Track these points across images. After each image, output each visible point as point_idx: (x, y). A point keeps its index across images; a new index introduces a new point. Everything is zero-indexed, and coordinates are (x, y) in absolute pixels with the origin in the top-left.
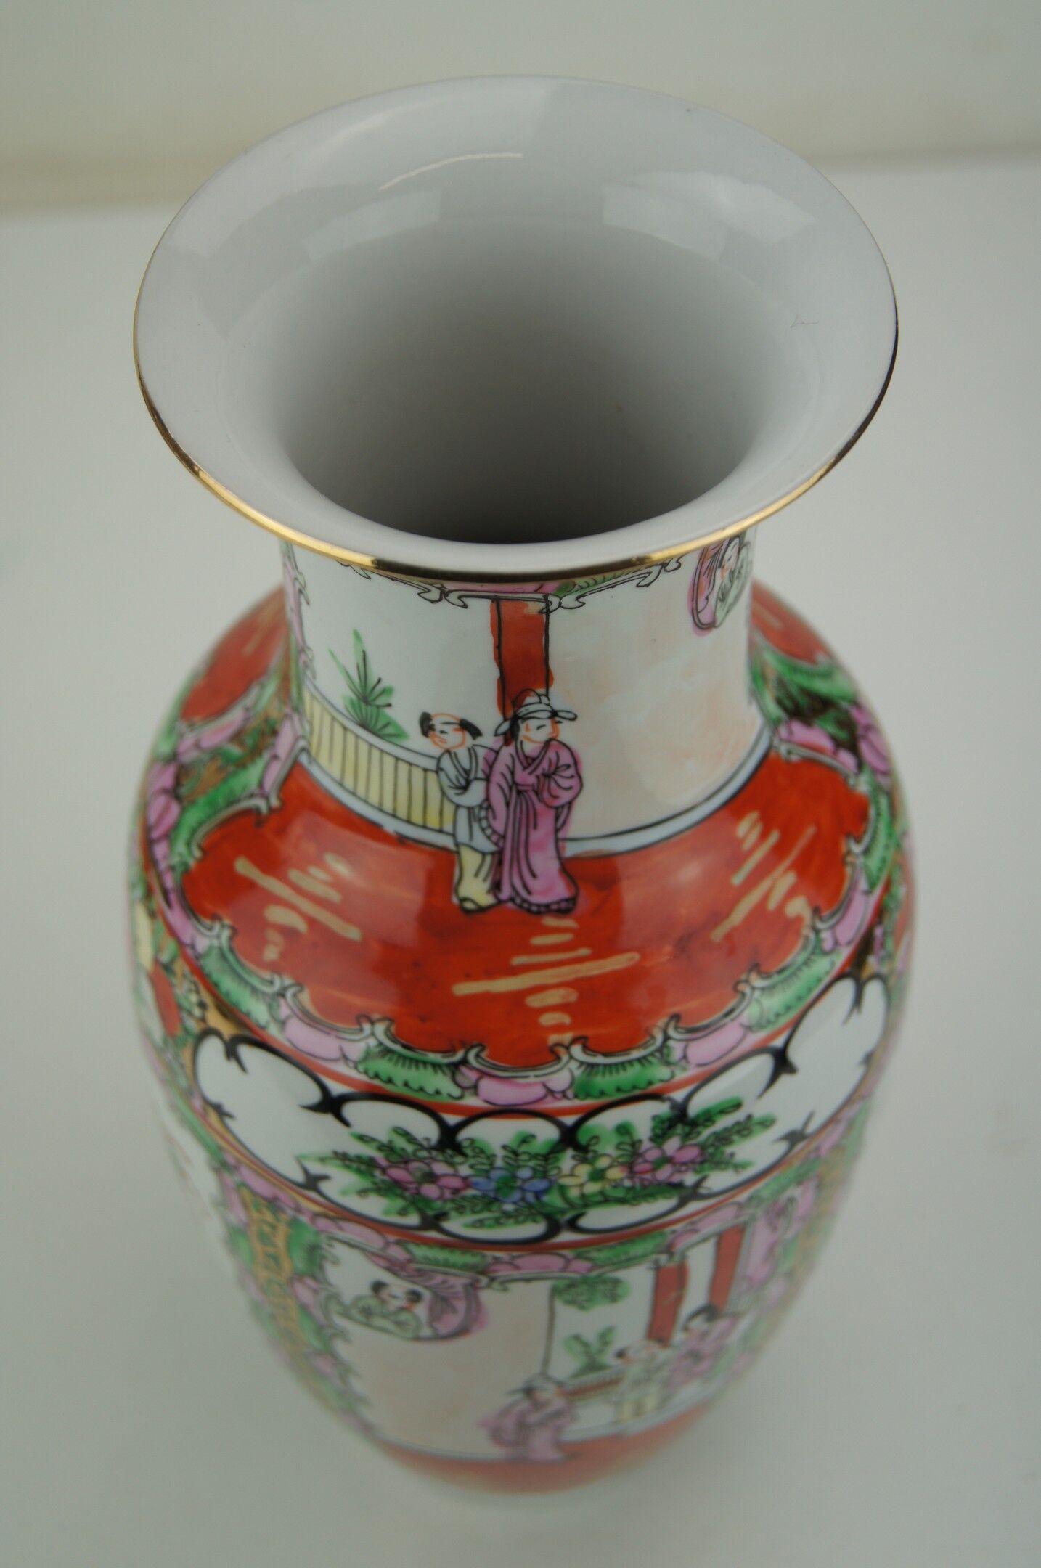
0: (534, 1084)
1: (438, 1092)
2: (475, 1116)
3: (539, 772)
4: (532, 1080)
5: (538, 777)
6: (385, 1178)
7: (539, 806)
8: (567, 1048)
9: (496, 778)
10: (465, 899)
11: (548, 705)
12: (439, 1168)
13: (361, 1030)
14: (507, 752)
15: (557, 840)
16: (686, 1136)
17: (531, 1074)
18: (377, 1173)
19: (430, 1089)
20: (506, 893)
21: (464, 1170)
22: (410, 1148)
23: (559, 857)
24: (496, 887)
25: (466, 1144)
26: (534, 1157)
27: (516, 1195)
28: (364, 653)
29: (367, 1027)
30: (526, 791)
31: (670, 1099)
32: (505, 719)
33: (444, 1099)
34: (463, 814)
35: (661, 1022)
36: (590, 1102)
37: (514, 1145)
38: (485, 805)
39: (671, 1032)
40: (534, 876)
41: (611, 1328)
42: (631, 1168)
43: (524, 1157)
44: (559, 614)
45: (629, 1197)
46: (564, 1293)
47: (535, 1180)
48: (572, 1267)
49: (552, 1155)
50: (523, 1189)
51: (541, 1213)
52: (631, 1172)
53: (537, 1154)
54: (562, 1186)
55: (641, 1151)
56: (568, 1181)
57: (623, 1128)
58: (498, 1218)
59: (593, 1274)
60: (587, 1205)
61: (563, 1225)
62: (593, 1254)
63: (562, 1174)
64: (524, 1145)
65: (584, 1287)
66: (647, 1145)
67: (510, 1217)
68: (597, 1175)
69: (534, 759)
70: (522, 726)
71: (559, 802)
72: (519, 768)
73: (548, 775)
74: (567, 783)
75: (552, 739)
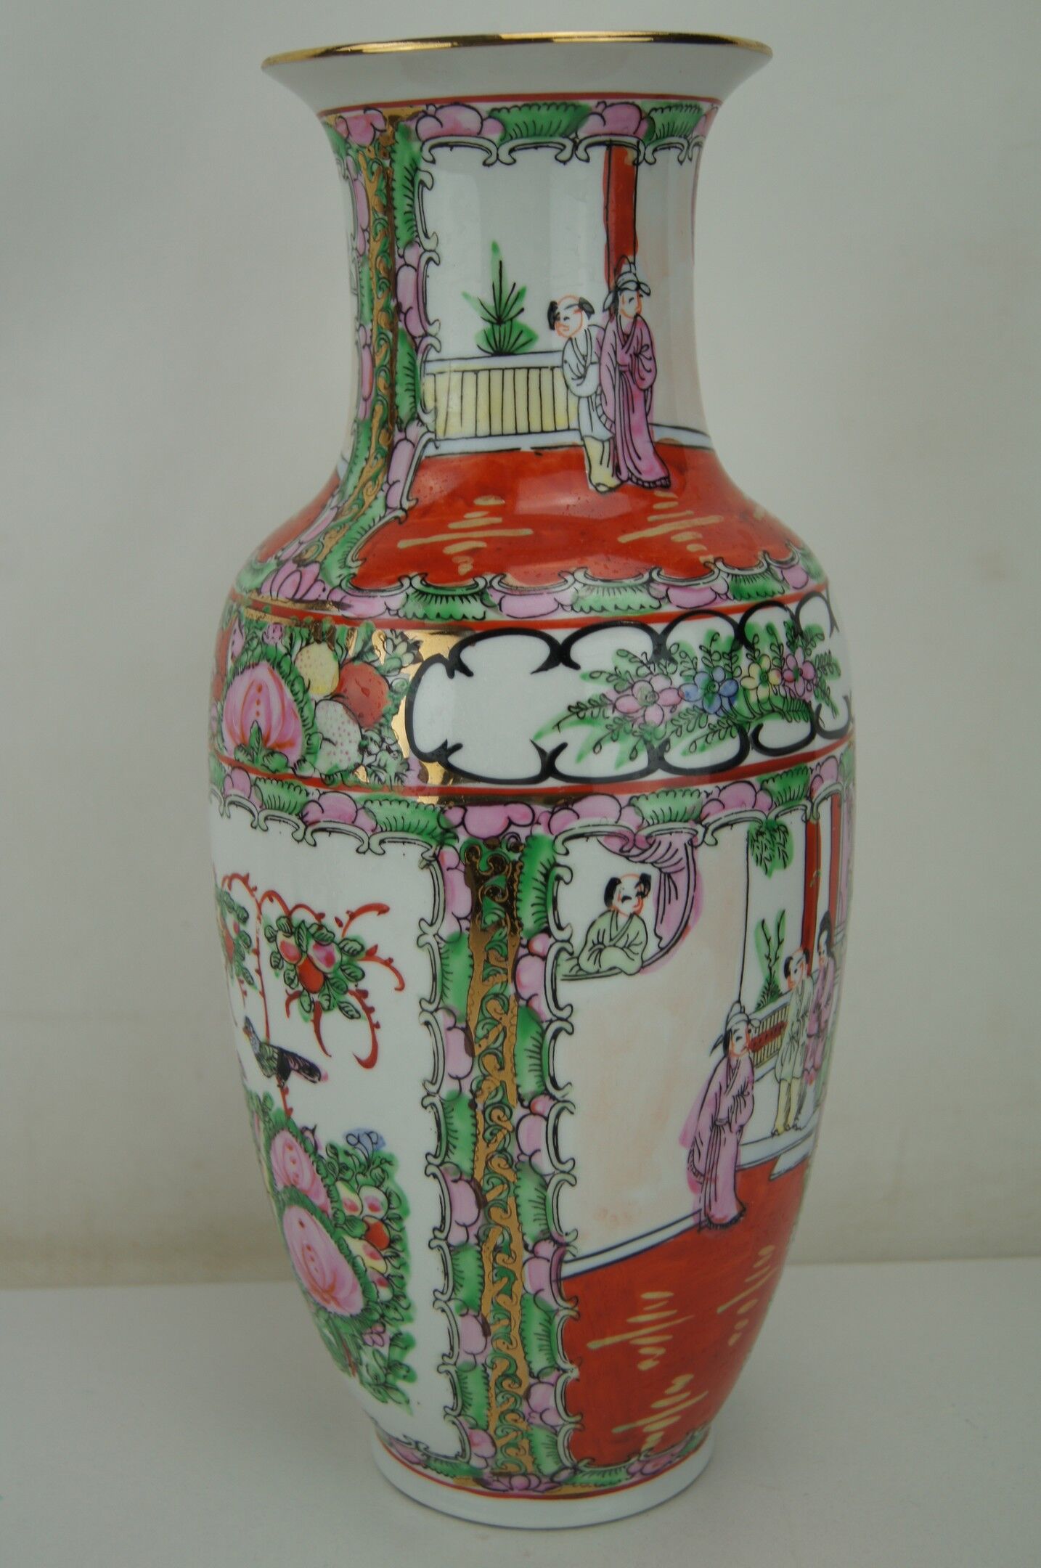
0: (705, 589)
1: (642, 607)
2: (674, 621)
3: (631, 351)
4: (702, 586)
5: (631, 356)
6: (617, 714)
7: (634, 387)
8: (714, 564)
9: (605, 360)
10: (599, 484)
11: (635, 275)
12: (659, 683)
13: (566, 581)
14: (612, 329)
15: (648, 424)
16: (805, 650)
17: (701, 582)
18: (609, 712)
19: (636, 606)
20: (624, 475)
21: (677, 680)
22: (632, 668)
23: (652, 442)
24: (617, 470)
25: (673, 649)
26: (722, 655)
27: (716, 704)
28: (501, 263)
29: (570, 578)
30: (625, 372)
31: (788, 610)
32: (610, 292)
33: (648, 612)
34: (584, 403)
36: (744, 602)
37: (707, 645)
38: (599, 392)
39: (769, 560)
40: (639, 458)
41: (783, 913)
42: (782, 674)
43: (716, 657)
44: (643, 169)
45: (785, 709)
46: (756, 844)
47: (727, 683)
48: (759, 803)
49: (733, 654)
50: (720, 695)
51: (735, 724)
52: (783, 679)
53: (724, 653)
54: (745, 689)
55: (785, 655)
56: (747, 683)
57: (770, 630)
58: (707, 735)
59: (772, 816)
60: (762, 715)
61: (750, 741)
62: (771, 785)
63: (743, 675)
64: (713, 643)
65: (767, 836)
66: (786, 651)
67: (715, 732)
68: (764, 678)
69: (628, 336)
70: (620, 298)
71: (645, 385)
72: (619, 347)
73: (637, 355)
74: (648, 365)
75: (638, 315)
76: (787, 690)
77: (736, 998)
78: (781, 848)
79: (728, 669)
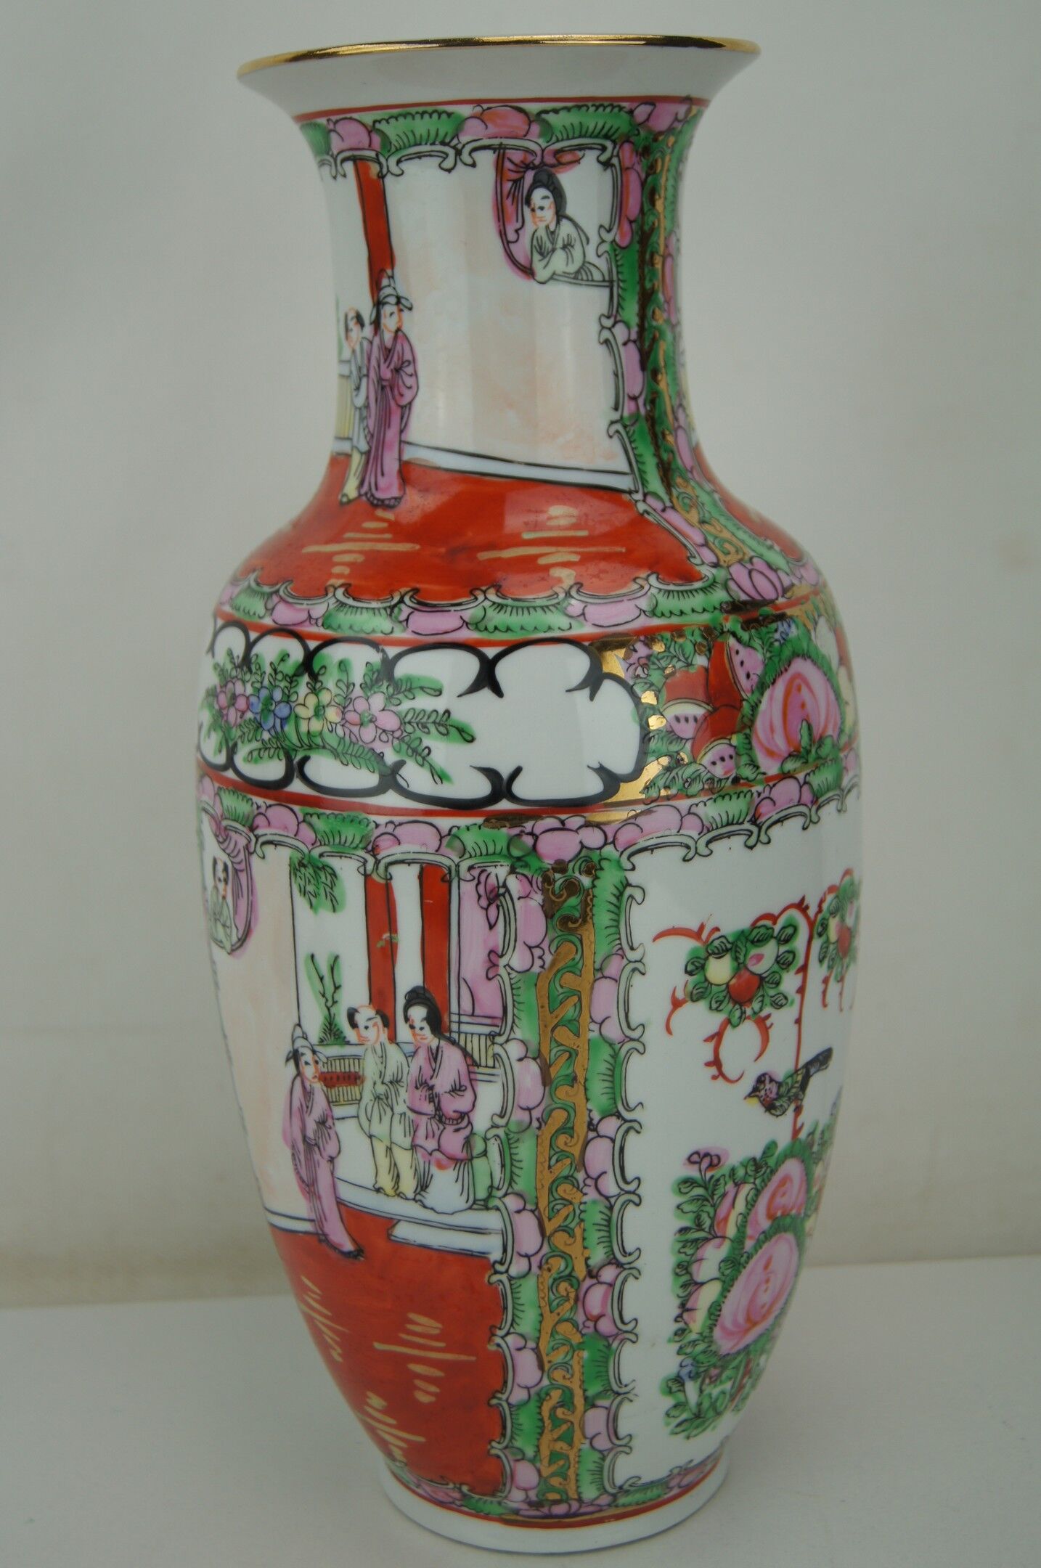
0: (303, 610)
1: (254, 614)
2: (264, 633)
3: (392, 366)
4: (304, 606)
5: (392, 371)
6: (218, 709)
7: (392, 403)
8: (335, 589)
9: (372, 374)
10: (344, 495)
11: (394, 288)
12: (238, 688)
13: (247, 578)
14: (377, 341)
15: (401, 442)
16: (389, 698)
17: (305, 602)
18: (216, 704)
20: (365, 488)
21: (249, 689)
22: (230, 668)
23: (400, 460)
24: (361, 484)
25: (254, 660)
26: (285, 676)
27: (271, 722)
29: (250, 576)
30: (385, 387)
31: (383, 651)
32: (374, 305)
33: (255, 619)
34: (357, 416)
35: (403, 590)
36: (329, 632)
37: (276, 663)
38: (366, 404)
39: (407, 599)
40: (383, 474)
41: (336, 958)
42: (343, 713)
43: (280, 677)
44: (389, 182)
45: (340, 750)
46: (298, 874)
47: (282, 705)
48: (301, 833)
49: (295, 678)
50: (275, 715)
51: (283, 747)
52: (343, 719)
53: (287, 675)
54: (297, 716)
55: (353, 696)
56: (301, 711)
57: (343, 665)
58: (260, 749)
59: (316, 853)
60: (310, 748)
61: (296, 769)
62: (314, 820)
63: (298, 702)
64: (282, 664)
65: (310, 870)
66: (358, 691)
67: (266, 749)
68: (319, 711)
69: (390, 351)
70: (382, 312)
71: (404, 402)
72: (382, 361)
73: (397, 370)
74: (409, 381)
75: (398, 330)
76: (347, 732)
77: (296, 1021)
78: (328, 890)
79: (286, 691)
